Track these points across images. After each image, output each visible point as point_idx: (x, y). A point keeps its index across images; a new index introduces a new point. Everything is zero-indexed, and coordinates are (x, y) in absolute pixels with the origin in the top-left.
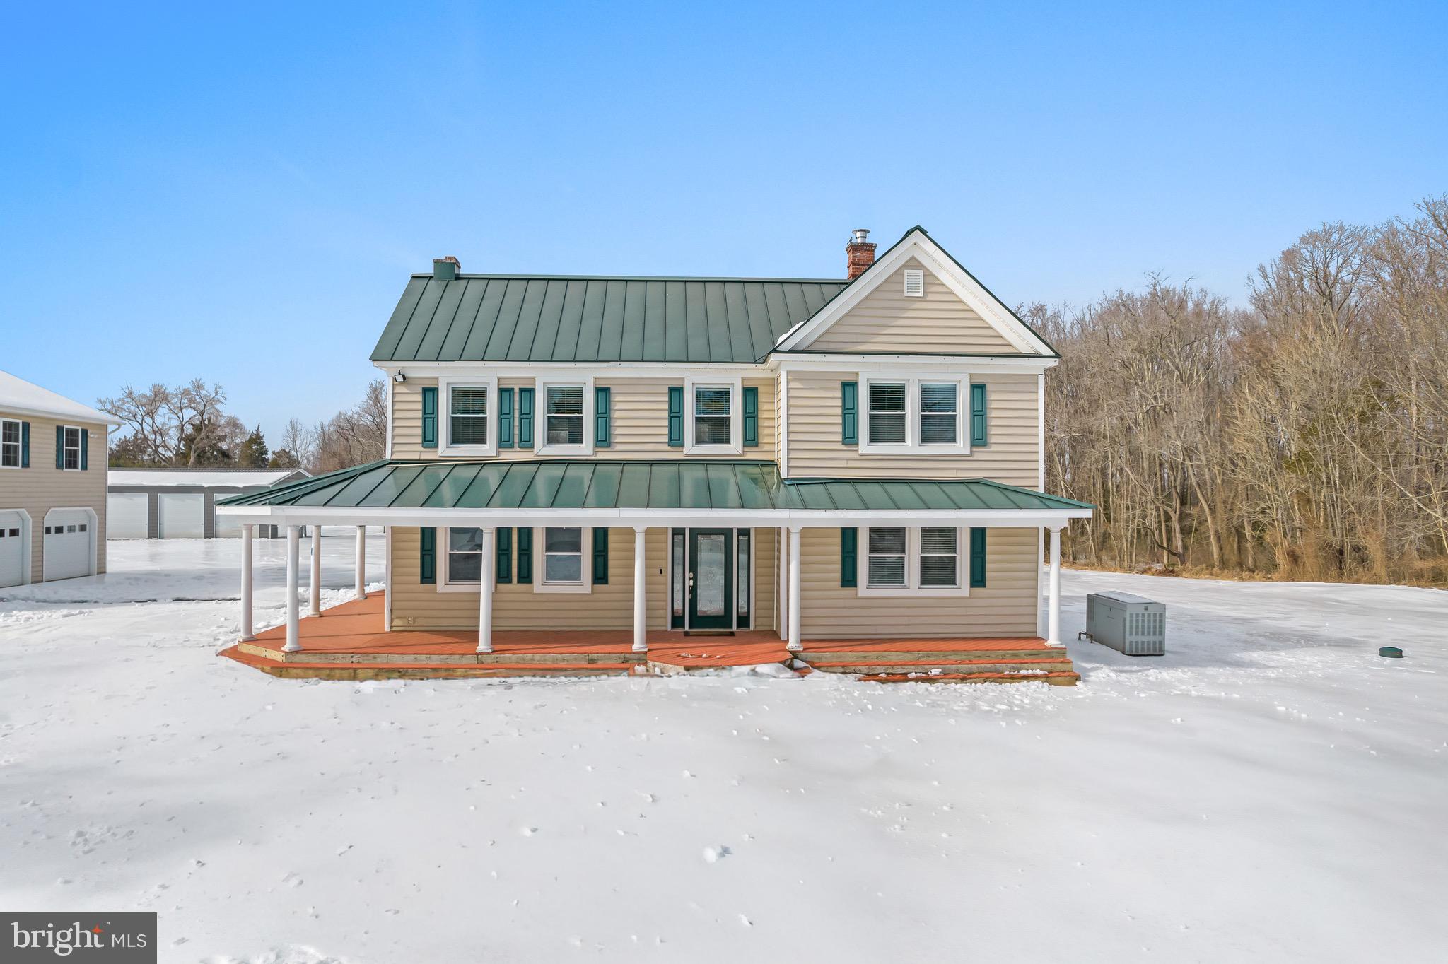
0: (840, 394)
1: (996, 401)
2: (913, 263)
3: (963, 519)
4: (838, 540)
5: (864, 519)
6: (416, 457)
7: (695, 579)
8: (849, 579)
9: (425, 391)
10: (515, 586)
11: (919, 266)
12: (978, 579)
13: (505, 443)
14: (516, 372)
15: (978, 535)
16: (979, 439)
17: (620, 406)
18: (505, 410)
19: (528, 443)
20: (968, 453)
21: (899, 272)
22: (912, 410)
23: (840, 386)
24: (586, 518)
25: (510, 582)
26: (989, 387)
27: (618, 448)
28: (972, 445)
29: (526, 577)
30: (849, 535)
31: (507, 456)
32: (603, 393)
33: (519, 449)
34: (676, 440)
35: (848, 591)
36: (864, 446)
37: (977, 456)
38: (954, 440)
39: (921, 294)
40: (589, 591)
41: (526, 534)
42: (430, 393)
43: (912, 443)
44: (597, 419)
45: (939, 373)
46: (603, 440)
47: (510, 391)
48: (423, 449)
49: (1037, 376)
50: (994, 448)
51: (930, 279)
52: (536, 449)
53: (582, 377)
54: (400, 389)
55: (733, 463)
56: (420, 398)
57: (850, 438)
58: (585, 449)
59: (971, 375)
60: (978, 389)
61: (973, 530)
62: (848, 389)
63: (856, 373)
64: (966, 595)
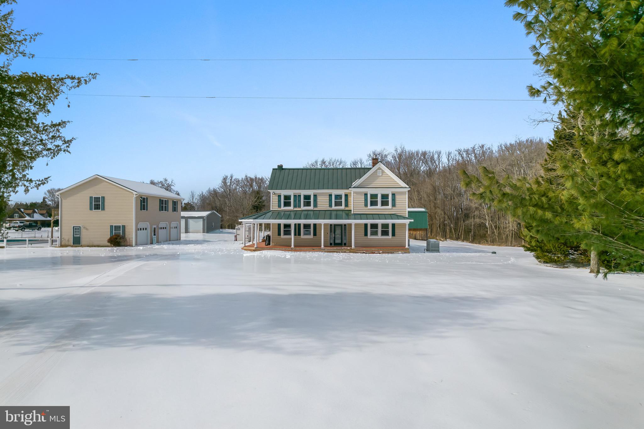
0: (364, 196)
1: (398, 197)
2: (379, 169)
3: (390, 222)
4: (364, 226)
5: (369, 222)
6: (277, 209)
7: (335, 235)
8: (366, 234)
10: (297, 236)
11: (381, 169)
12: (393, 235)
13: (295, 206)
14: (297, 192)
15: (393, 225)
16: (394, 205)
17: (319, 199)
18: (295, 200)
19: (300, 206)
20: (391, 208)
21: (376, 170)
22: (379, 199)
23: (364, 194)
24: (311, 222)
26: (396, 194)
27: (318, 207)
28: (392, 206)
29: (299, 234)
30: (366, 225)
31: (295, 209)
32: (315, 196)
33: (298, 208)
34: (330, 206)
35: (366, 237)
36: (369, 207)
37: (393, 209)
38: (388, 205)
39: (381, 175)
40: (313, 237)
41: (299, 225)
42: (279, 196)
43: (379, 206)
44: (314, 201)
45: (385, 192)
46: (315, 206)
47: (296, 196)
49: (406, 192)
50: (397, 207)
51: (383, 172)
52: (301, 208)
53: (311, 192)
54: (273, 195)
55: (342, 211)
56: (277, 197)
57: (366, 205)
58: (311, 208)
59: (392, 192)
60: (393, 195)
61: (392, 224)
62: (366, 195)
63: (367, 192)
64: (391, 238)
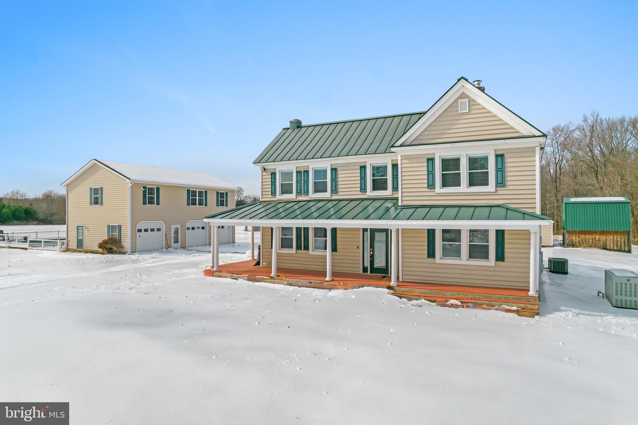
0: (426, 165)
1: (510, 163)
2: (463, 96)
3: (492, 225)
4: (426, 235)
5: (439, 225)
6: (269, 199)
7: (373, 251)
8: (431, 254)
9: (272, 174)
10: (303, 251)
11: (467, 97)
12: (500, 257)
13: (299, 193)
14: (302, 164)
15: (500, 234)
16: (501, 183)
17: (341, 175)
18: (299, 180)
19: (307, 193)
20: (494, 191)
21: (456, 101)
22: (464, 170)
23: (426, 161)
24: (328, 224)
25: (301, 250)
26: (506, 156)
27: (340, 194)
28: (496, 187)
29: (307, 248)
30: (431, 233)
31: (300, 198)
32: (334, 170)
33: (304, 195)
34: (363, 189)
35: (431, 260)
36: (438, 189)
37: (499, 192)
38: (487, 184)
39: (467, 111)
40: (330, 255)
41: (306, 230)
42: (274, 175)
43: (464, 187)
44: (332, 182)
45: (478, 150)
46: (335, 190)
47: (300, 172)
48: (272, 197)
49: (535, 147)
50: (509, 188)
51: (472, 102)
52: (309, 196)
53: (325, 164)
54: (264, 174)
55: (389, 199)
56: (270, 177)
57: (431, 185)
58: (327, 195)
59: (495, 150)
60: (500, 157)
61: (497, 231)
62: (430, 162)
63: (434, 154)
64: (494, 265)
